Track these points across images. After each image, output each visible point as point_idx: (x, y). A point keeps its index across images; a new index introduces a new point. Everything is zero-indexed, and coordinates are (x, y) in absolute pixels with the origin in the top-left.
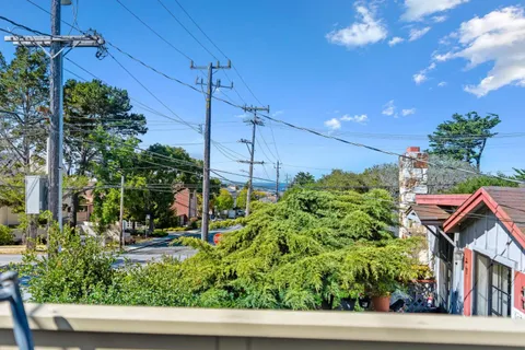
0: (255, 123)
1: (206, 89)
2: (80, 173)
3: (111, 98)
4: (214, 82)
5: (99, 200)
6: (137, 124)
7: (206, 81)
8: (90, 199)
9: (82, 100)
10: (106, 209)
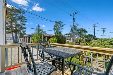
0: (103, 30)
1: (94, 27)
2: (80, 38)
3: (83, 30)
4: (95, 26)
5: (82, 41)
6: (86, 32)
7: (94, 26)
8: (81, 40)
9: (80, 30)
10: (83, 41)
